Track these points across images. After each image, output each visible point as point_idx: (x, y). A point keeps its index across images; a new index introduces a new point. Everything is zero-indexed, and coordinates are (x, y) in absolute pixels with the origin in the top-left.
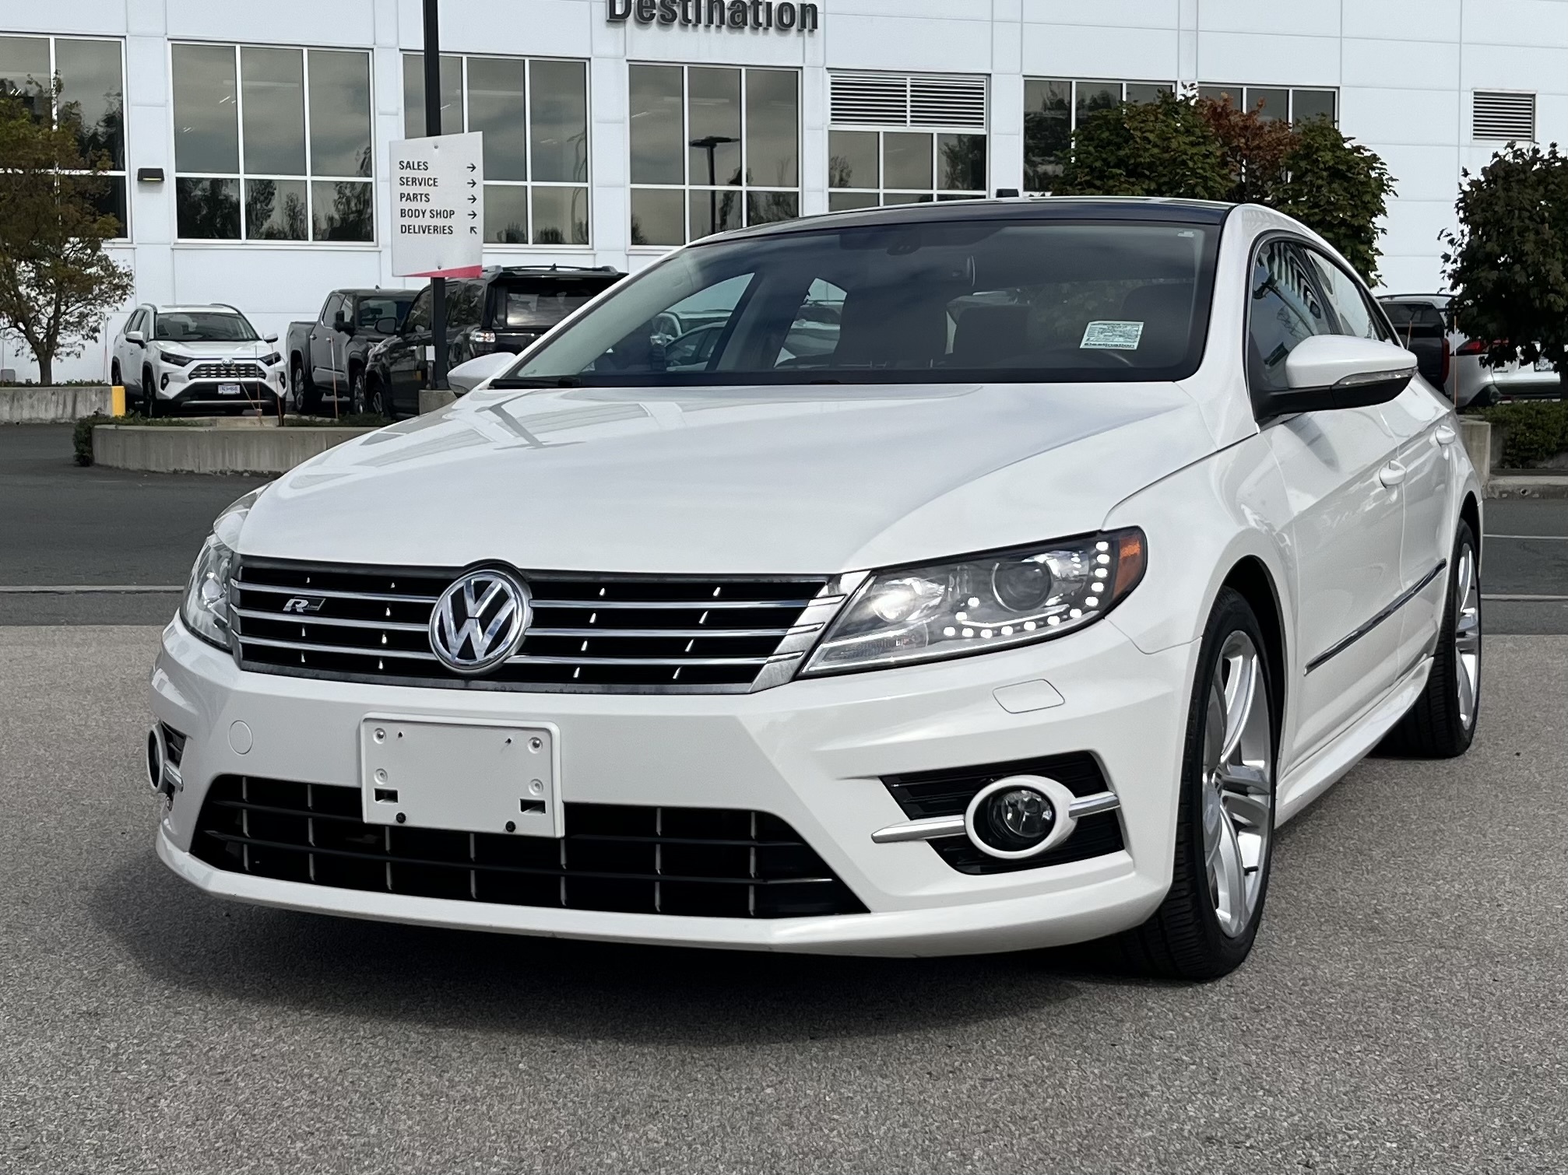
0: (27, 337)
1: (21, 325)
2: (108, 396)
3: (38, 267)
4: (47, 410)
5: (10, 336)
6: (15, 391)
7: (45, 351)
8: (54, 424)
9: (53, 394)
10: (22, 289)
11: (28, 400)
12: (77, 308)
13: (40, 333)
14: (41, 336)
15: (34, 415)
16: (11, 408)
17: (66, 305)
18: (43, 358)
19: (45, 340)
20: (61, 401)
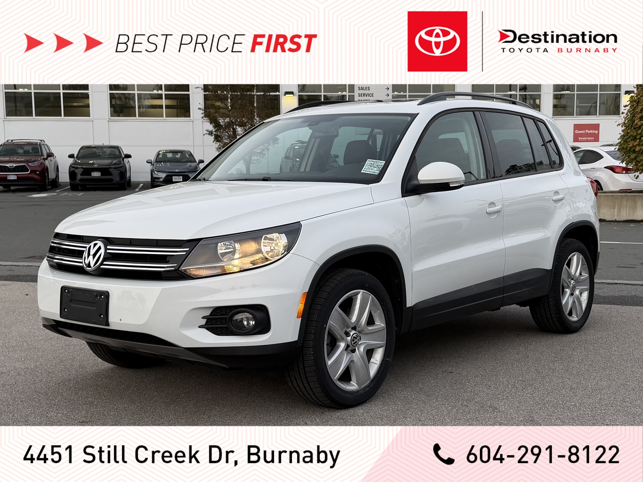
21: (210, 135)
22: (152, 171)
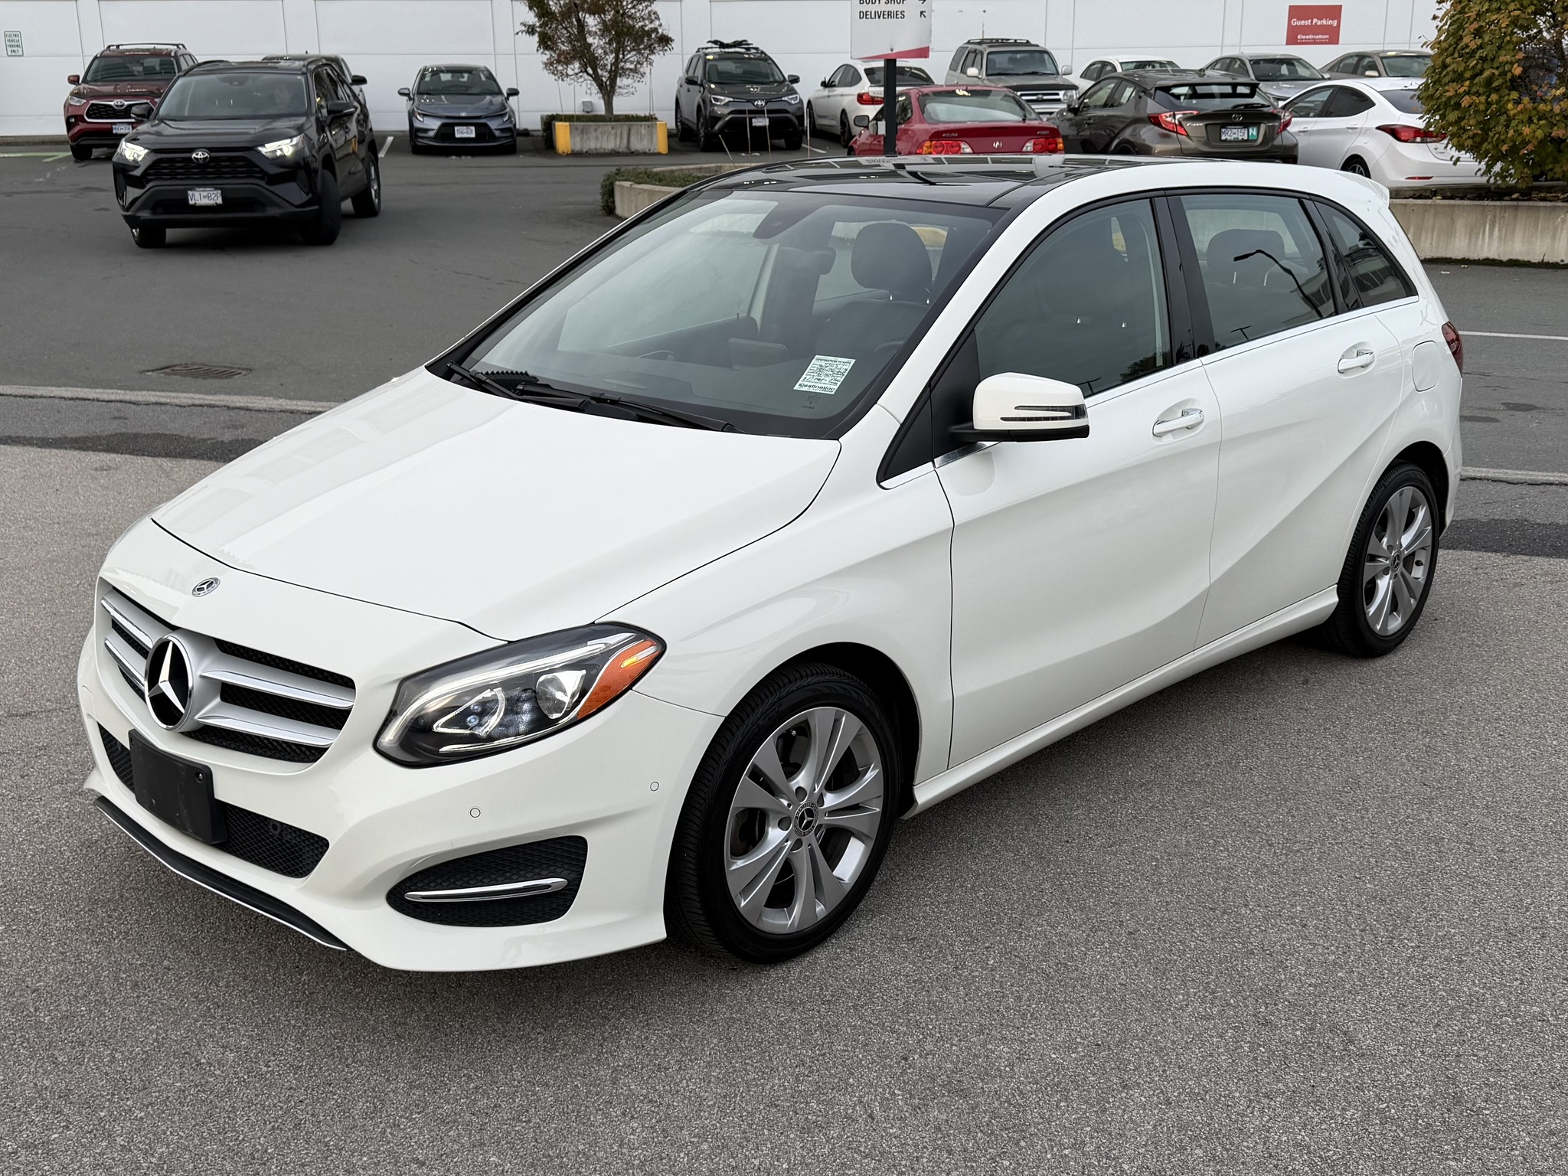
0: (594, 79)
1: (591, 72)
2: (654, 131)
3: (604, 22)
4: (607, 140)
5: (582, 80)
6: (584, 126)
7: (608, 91)
8: (615, 153)
9: (613, 128)
10: (590, 40)
11: (594, 134)
12: (632, 56)
13: (605, 75)
14: (604, 79)
15: (599, 146)
16: (581, 139)
17: (623, 54)
18: (606, 97)
19: (608, 83)
20: (619, 133)
21: (529, 33)
22: (411, 115)
